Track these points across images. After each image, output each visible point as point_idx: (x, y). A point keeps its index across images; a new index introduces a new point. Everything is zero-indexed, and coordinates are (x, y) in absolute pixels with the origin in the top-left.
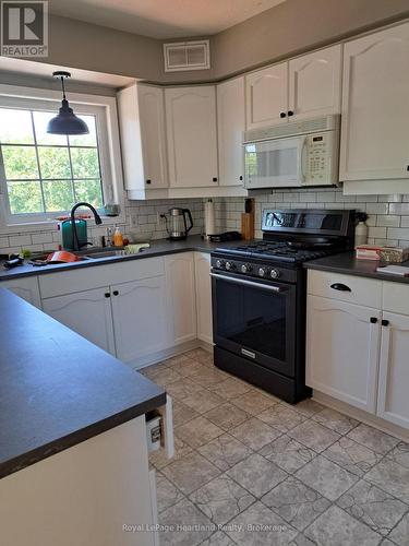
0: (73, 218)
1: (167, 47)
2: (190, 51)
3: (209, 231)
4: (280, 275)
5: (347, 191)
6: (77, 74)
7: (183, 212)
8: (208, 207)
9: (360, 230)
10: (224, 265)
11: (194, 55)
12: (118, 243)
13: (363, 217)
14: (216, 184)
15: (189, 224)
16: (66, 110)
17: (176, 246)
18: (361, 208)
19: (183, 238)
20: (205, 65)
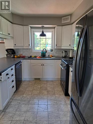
0: (43, 51)
1: (63, 18)
2: (66, 18)
3: (70, 56)
6: (45, 26)
7: (65, 51)
8: (71, 51)
11: (67, 19)
14: (70, 46)
15: (66, 54)
16: (43, 32)
19: (65, 57)
20: (69, 21)
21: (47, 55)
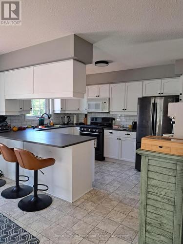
3: (75, 122)
4: (98, 131)
5: (111, 113)
7: (68, 117)
8: (75, 116)
9: (113, 122)
10: (84, 130)
12: (52, 125)
13: (114, 119)
14: (78, 110)
15: (69, 120)
17: (66, 126)
18: (114, 117)
19: (67, 124)
21: (46, 122)
